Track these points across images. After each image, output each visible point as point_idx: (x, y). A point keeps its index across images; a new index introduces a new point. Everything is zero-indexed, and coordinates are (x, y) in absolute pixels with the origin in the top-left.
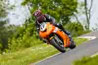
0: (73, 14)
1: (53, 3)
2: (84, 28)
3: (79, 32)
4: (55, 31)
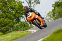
0: (22, 16)
1: (10, 9)
3: (27, 27)
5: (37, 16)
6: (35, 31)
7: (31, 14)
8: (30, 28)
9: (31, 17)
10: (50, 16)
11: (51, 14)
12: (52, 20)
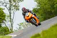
0: (3, 22)
2: (10, 30)
4: (33, 17)
6: (15, 36)
8: (10, 33)
12: (31, 25)
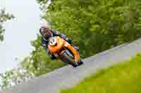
5: (67, 44)
7: (55, 39)
9: (56, 44)
10: (28, 67)
11: (30, 63)
